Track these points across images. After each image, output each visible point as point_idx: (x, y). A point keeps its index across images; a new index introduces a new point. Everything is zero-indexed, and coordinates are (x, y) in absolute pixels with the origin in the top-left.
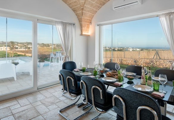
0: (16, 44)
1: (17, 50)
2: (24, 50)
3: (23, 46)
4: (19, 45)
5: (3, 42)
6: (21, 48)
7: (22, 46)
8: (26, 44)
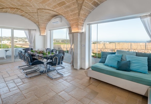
0: (16, 38)
1: (16, 43)
2: (22, 43)
3: (22, 40)
4: (18, 39)
5: (5, 37)
6: (20, 42)
7: (20, 40)
8: (24, 38)
